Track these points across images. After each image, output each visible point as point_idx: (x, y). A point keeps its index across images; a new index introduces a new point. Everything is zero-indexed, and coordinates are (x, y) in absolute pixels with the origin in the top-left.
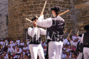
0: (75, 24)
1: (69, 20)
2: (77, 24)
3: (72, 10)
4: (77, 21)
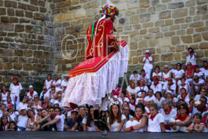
0: (55, 55)
1: (42, 45)
2: (58, 55)
3: (47, 25)
4: (58, 50)
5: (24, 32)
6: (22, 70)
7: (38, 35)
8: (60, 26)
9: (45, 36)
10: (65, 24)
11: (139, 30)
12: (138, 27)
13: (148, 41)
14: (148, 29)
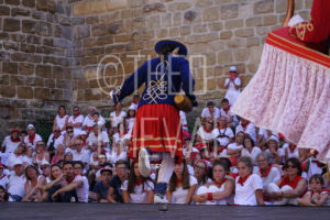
0: (72, 72)
1: (51, 55)
2: (78, 72)
3: (60, 20)
4: (78, 64)
5: (20, 33)
6: (16, 98)
7: (43, 38)
8: (82, 23)
9: (56, 40)
10: (92, 20)
11: (219, 33)
12: (217, 27)
13: (234, 52)
14: (233, 31)
